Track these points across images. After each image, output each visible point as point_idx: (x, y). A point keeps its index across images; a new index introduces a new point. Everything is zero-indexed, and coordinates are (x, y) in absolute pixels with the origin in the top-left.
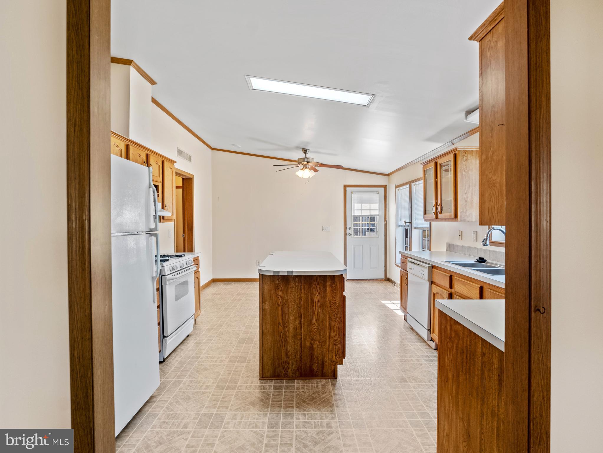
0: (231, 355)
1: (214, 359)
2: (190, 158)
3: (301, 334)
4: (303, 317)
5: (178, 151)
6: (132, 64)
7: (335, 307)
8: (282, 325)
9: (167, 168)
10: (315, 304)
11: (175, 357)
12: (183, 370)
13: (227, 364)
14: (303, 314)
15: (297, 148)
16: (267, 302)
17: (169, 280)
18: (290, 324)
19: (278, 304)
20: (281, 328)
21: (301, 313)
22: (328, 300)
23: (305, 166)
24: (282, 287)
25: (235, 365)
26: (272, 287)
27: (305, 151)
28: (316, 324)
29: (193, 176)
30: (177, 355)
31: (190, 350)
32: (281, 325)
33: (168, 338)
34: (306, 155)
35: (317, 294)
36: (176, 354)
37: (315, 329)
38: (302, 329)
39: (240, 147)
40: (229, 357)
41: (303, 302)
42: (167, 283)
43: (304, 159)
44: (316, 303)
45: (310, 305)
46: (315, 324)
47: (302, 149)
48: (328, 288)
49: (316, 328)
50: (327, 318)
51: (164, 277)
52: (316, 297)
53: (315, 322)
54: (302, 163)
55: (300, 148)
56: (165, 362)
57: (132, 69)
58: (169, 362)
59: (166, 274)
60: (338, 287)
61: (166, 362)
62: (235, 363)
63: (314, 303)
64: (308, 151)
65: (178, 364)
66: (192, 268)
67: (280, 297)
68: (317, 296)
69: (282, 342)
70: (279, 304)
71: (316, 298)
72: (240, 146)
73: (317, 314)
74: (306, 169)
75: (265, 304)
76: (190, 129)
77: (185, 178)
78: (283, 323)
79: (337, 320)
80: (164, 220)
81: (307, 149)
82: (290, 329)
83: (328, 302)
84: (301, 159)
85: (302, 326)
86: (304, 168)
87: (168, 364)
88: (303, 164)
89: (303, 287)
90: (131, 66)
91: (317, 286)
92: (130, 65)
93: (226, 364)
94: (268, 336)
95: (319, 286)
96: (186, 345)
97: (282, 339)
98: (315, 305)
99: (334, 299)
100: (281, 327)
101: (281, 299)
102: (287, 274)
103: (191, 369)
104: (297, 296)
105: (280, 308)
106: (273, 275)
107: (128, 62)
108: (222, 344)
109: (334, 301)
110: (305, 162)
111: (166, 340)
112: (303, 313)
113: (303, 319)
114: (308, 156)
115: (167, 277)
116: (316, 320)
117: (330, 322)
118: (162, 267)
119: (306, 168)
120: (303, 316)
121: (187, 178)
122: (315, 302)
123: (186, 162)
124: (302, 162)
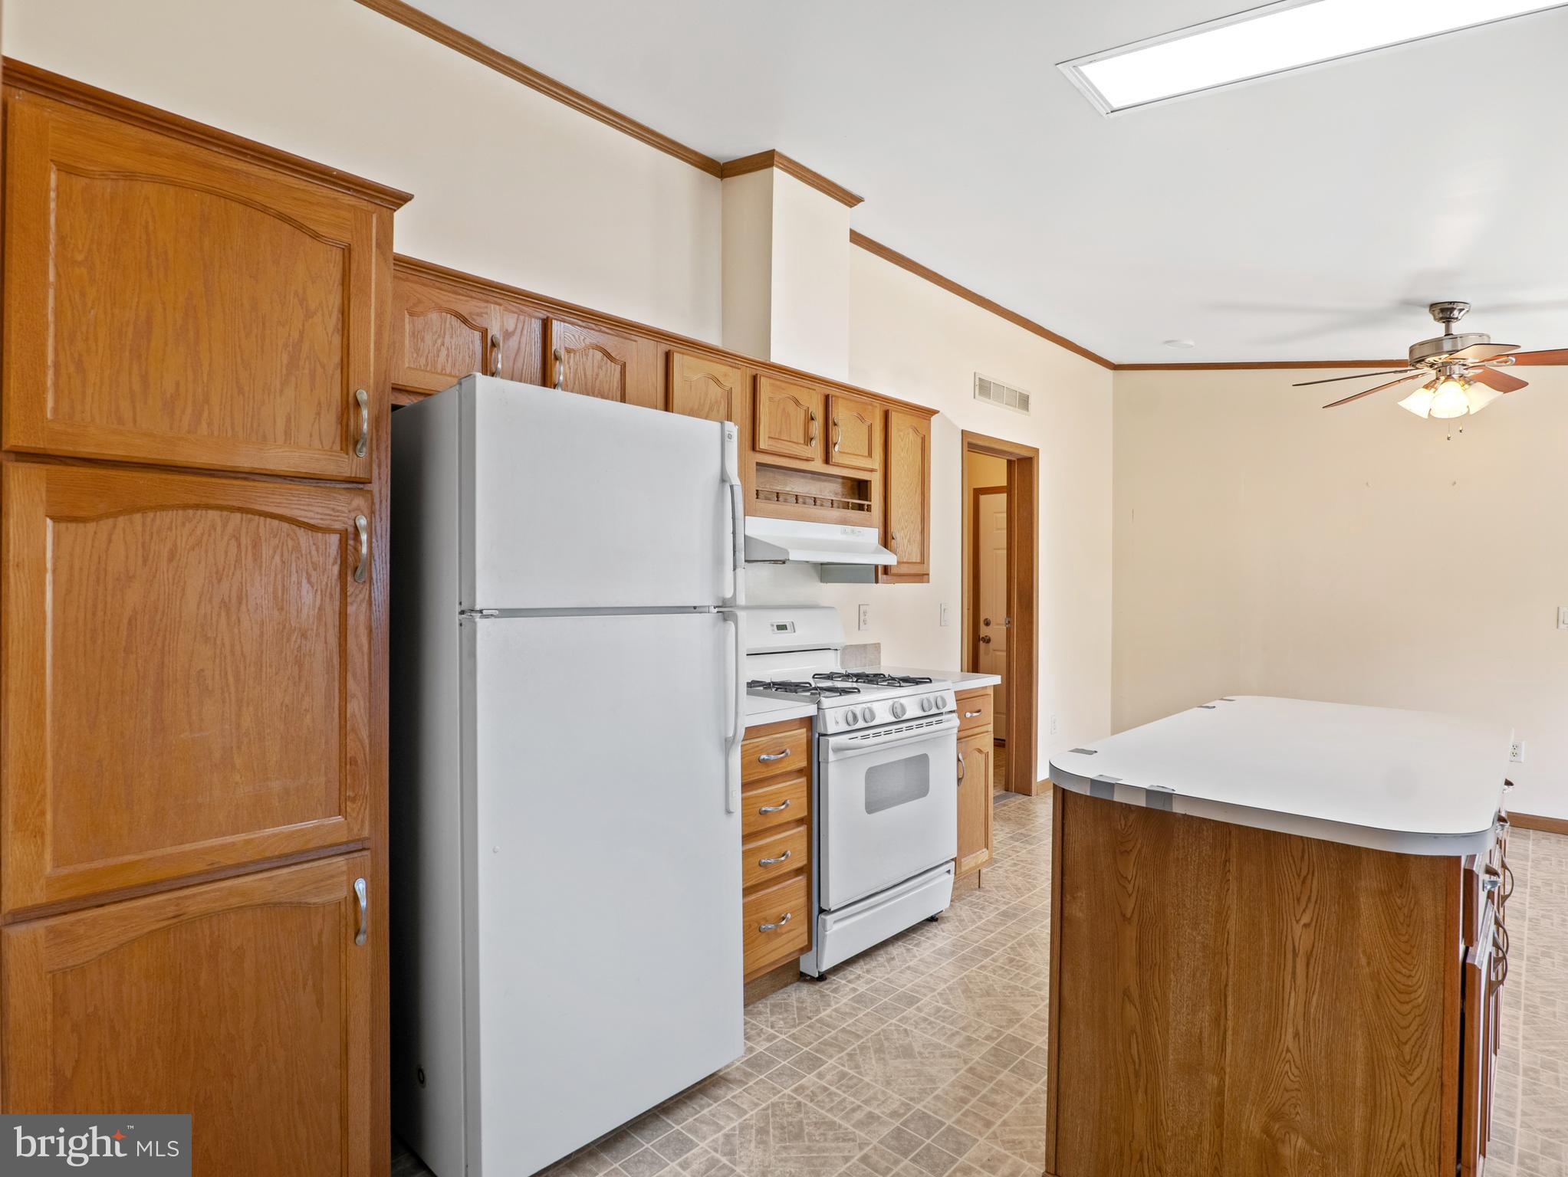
0: (1010, 1031)
1: (952, 1024)
2: (1024, 402)
3: (1220, 1071)
4: (1230, 999)
5: (977, 383)
6: (775, 163)
7: (1407, 1008)
8: (1137, 1004)
9: (899, 430)
10: (1294, 962)
11: (859, 977)
12: (849, 1028)
13: (978, 1063)
14: (1230, 988)
15: (1408, 305)
16: (1082, 894)
17: (838, 750)
18: (1172, 1013)
19: (1124, 916)
20: (1132, 1013)
21: (1223, 977)
22: (1363, 961)
23: (1444, 371)
24: (1140, 851)
25: (1001, 1077)
26: (1101, 840)
27: (1442, 310)
28: (1296, 1053)
29: (1037, 450)
30: (868, 971)
31: (909, 968)
32: (1132, 1002)
33: (829, 918)
34: (1447, 328)
35: (1305, 919)
36: (867, 967)
37: (1292, 1077)
38: (1224, 1050)
39: (1192, 346)
40: (1000, 1033)
41: (1232, 936)
42: (832, 757)
43: (1437, 343)
44: (1298, 960)
45: (1266, 959)
46: (1288, 1050)
47: (1433, 306)
48: (1366, 904)
49: (1296, 1072)
50: (1359, 1046)
51: (823, 737)
52: (1298, 929)
53: (1289, 1039)
54: (1431, 359)
55: (1423, 306)
56: (827, 981)
57: (778, 174)
58: (834, 986)
59: (829, 733)
60: (1429, 915)
61: (828, 983)
62: (1005, 1066)
63: (1290, 956)
64: (1461, 310)
65: (850, 1002)
66: (948, 721)
67: (1131, 886)
68: (1305, 925)
69: (1137, 1074)
70: (1128, 915)
71: (1300, 935)
72: (1192, 343)
73: (1301, 1009)
74: (1450, 384)
75: (1074, 898)
76: (1022, 317)
77: (1013, 459)
78: (1140, 996)
79: (1417, 1073)
80: (889, 577)
81: (1451, 303)
82: (1171, 1031)
83: (1366, 970)
84: (1422, 344)
85: (1224, 1038)
86: (1438, 379)
87: (828, 992)
88: (1432, 365)
89: (1233, 867)
90: (776, 170)
91: (1304, 882)
92: (771, 165)
93: (977, 1058)
94: (1082, 1027)
95: (1315, 882)
96: (910, 947)
97: (1137, 1061)
98: (1294, 967)
99: (1398, 966)
100: (1133, 1009)
101: (1134, 895)
102: (1147, 801)
103: (869, 1031)
104: (1204, 903)
105: (1131, 932)
106: (1088, 794)
107: (766, 160)
108: (1011, 979)
109: (1399, 977)
110: (1441, 353)
111: (824, 921)
112: (1230, 983)
113: (1230, 1007)
114: (1456, 328)
115: (831, 739)
116: (1296, 1035)
117: (1373, 1069)
118: (818, 708)
119: (1449, 377)
120: (1230, 993)
121: (1018, 459)
122: (1295, 954)
123: (1015, 414)
124: (1428, 356)
